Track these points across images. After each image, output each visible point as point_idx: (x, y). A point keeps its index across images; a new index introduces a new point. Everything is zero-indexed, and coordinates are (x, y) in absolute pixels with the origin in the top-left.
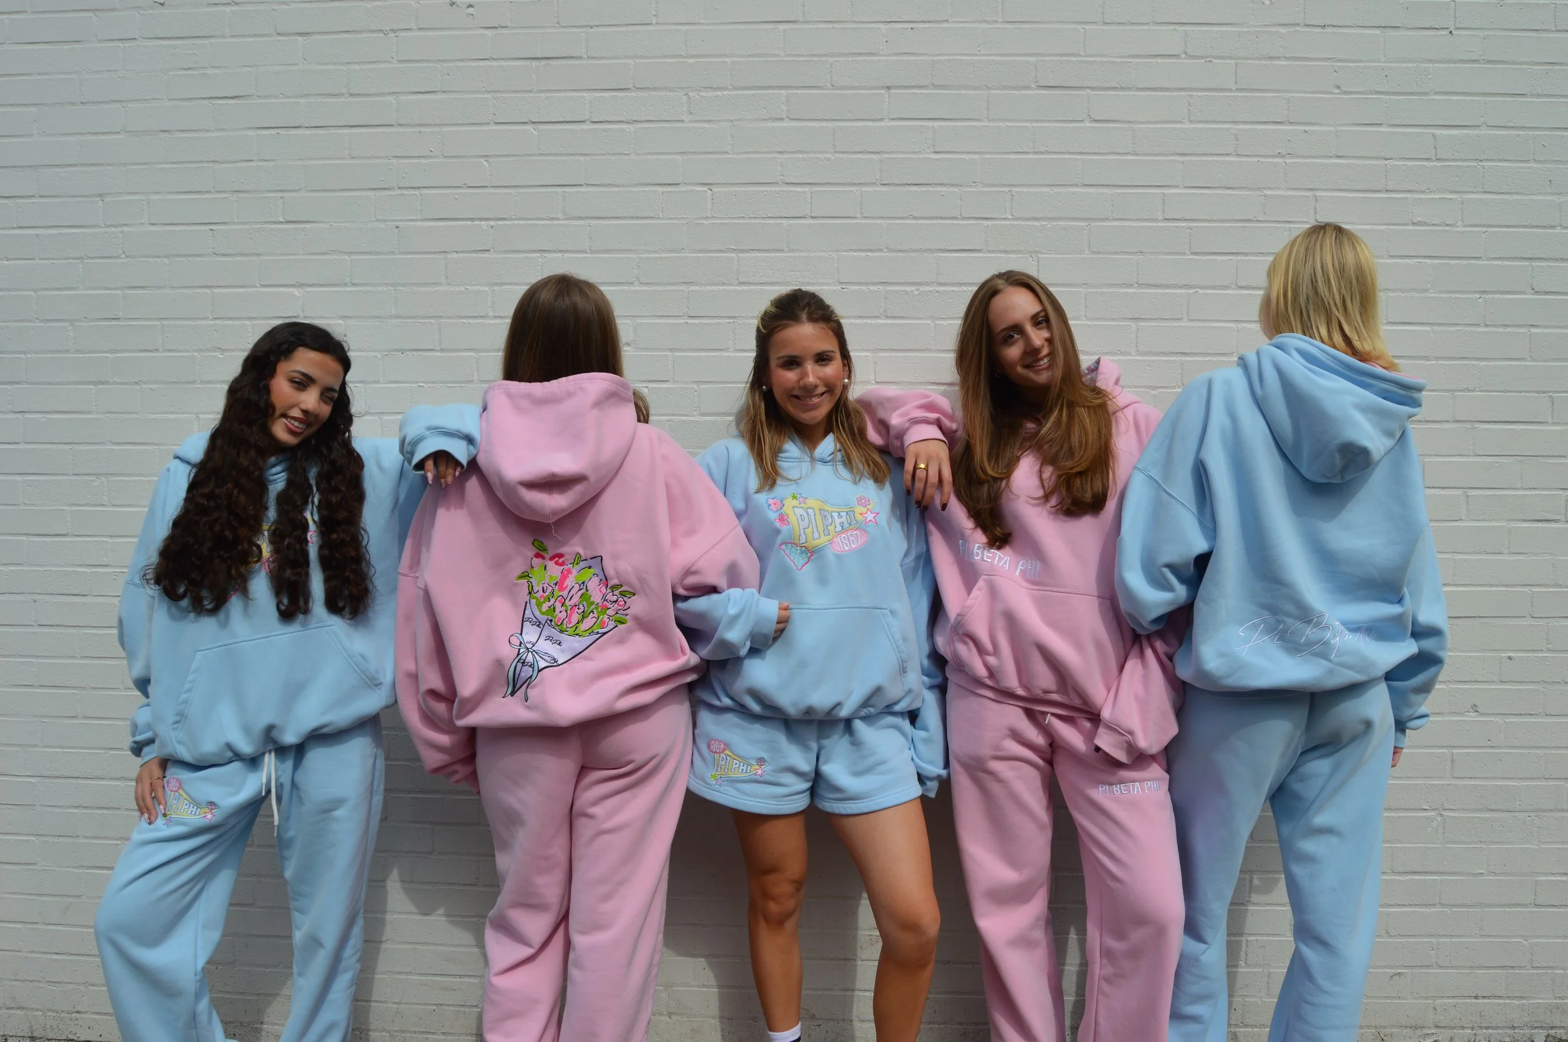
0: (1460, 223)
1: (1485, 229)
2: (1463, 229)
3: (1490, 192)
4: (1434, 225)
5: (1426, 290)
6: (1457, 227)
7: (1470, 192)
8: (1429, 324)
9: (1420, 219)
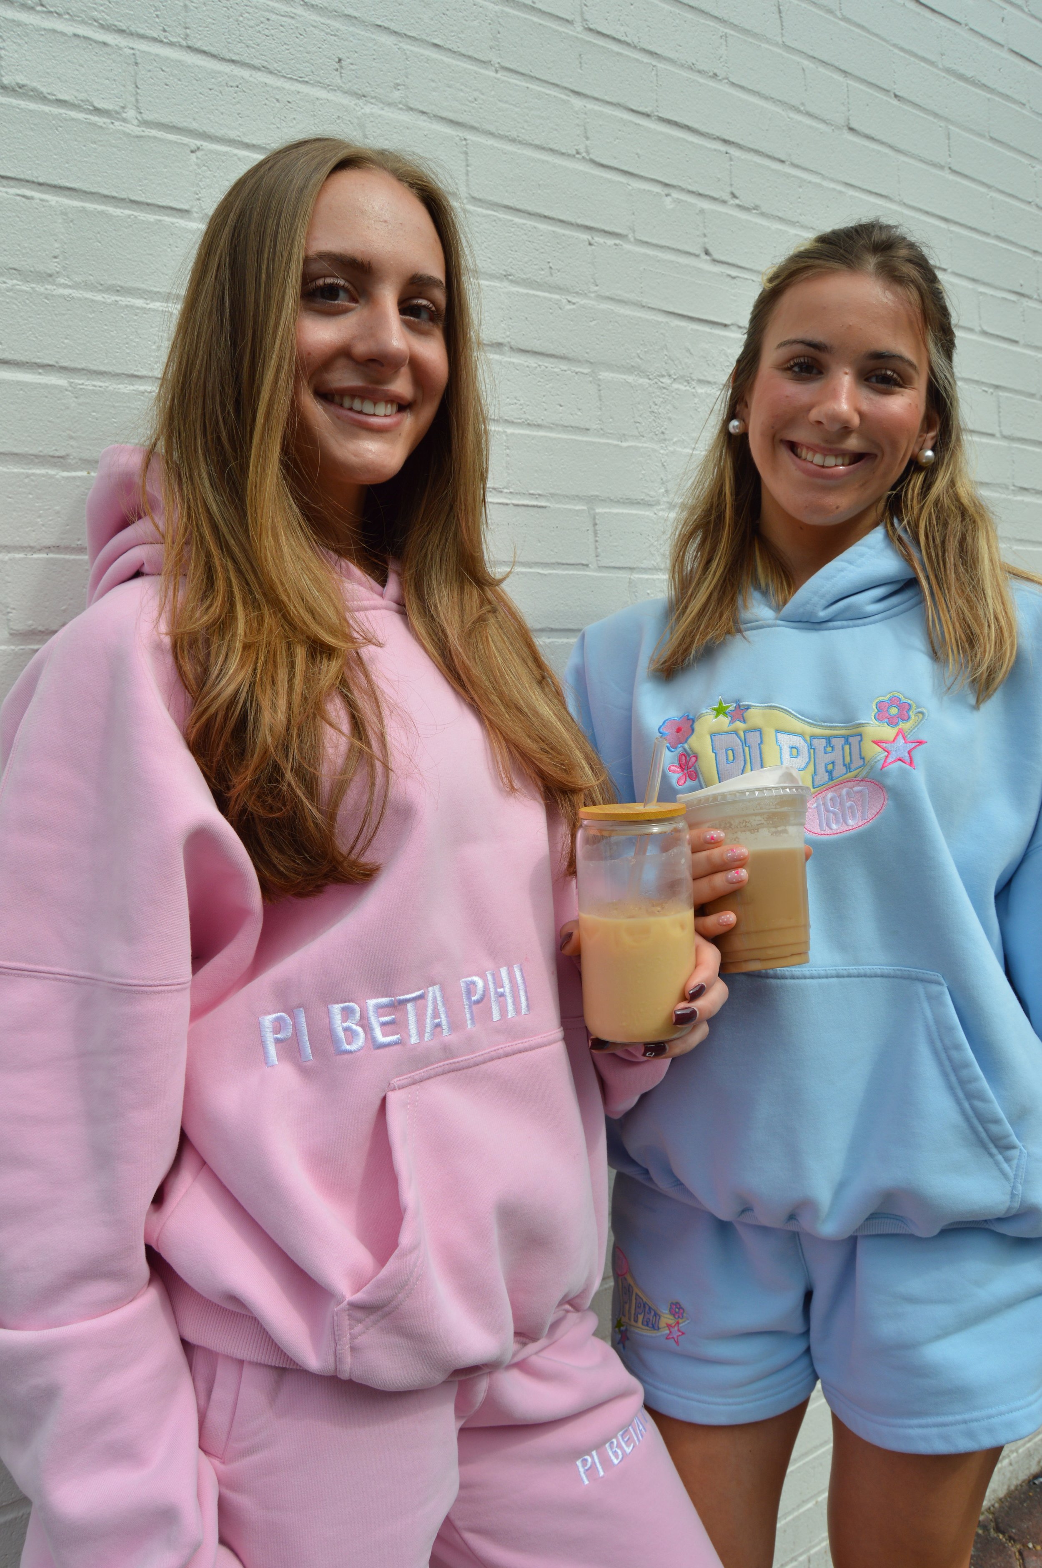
0: (131, 114)
1: (199, 143)
2: (138, 131)
3: (204, 52)
4: (60, 102)
5: (50, 277)
6: (124, 120)
7: (155, 40)
8: (64, 369)
9: (21, 79)
